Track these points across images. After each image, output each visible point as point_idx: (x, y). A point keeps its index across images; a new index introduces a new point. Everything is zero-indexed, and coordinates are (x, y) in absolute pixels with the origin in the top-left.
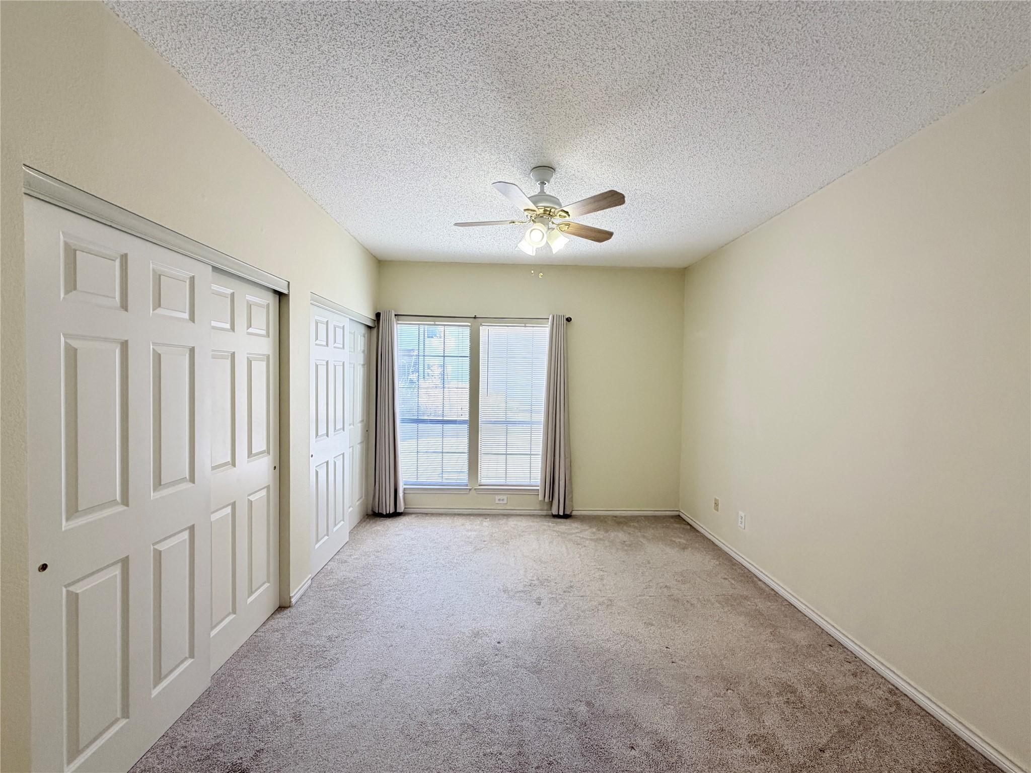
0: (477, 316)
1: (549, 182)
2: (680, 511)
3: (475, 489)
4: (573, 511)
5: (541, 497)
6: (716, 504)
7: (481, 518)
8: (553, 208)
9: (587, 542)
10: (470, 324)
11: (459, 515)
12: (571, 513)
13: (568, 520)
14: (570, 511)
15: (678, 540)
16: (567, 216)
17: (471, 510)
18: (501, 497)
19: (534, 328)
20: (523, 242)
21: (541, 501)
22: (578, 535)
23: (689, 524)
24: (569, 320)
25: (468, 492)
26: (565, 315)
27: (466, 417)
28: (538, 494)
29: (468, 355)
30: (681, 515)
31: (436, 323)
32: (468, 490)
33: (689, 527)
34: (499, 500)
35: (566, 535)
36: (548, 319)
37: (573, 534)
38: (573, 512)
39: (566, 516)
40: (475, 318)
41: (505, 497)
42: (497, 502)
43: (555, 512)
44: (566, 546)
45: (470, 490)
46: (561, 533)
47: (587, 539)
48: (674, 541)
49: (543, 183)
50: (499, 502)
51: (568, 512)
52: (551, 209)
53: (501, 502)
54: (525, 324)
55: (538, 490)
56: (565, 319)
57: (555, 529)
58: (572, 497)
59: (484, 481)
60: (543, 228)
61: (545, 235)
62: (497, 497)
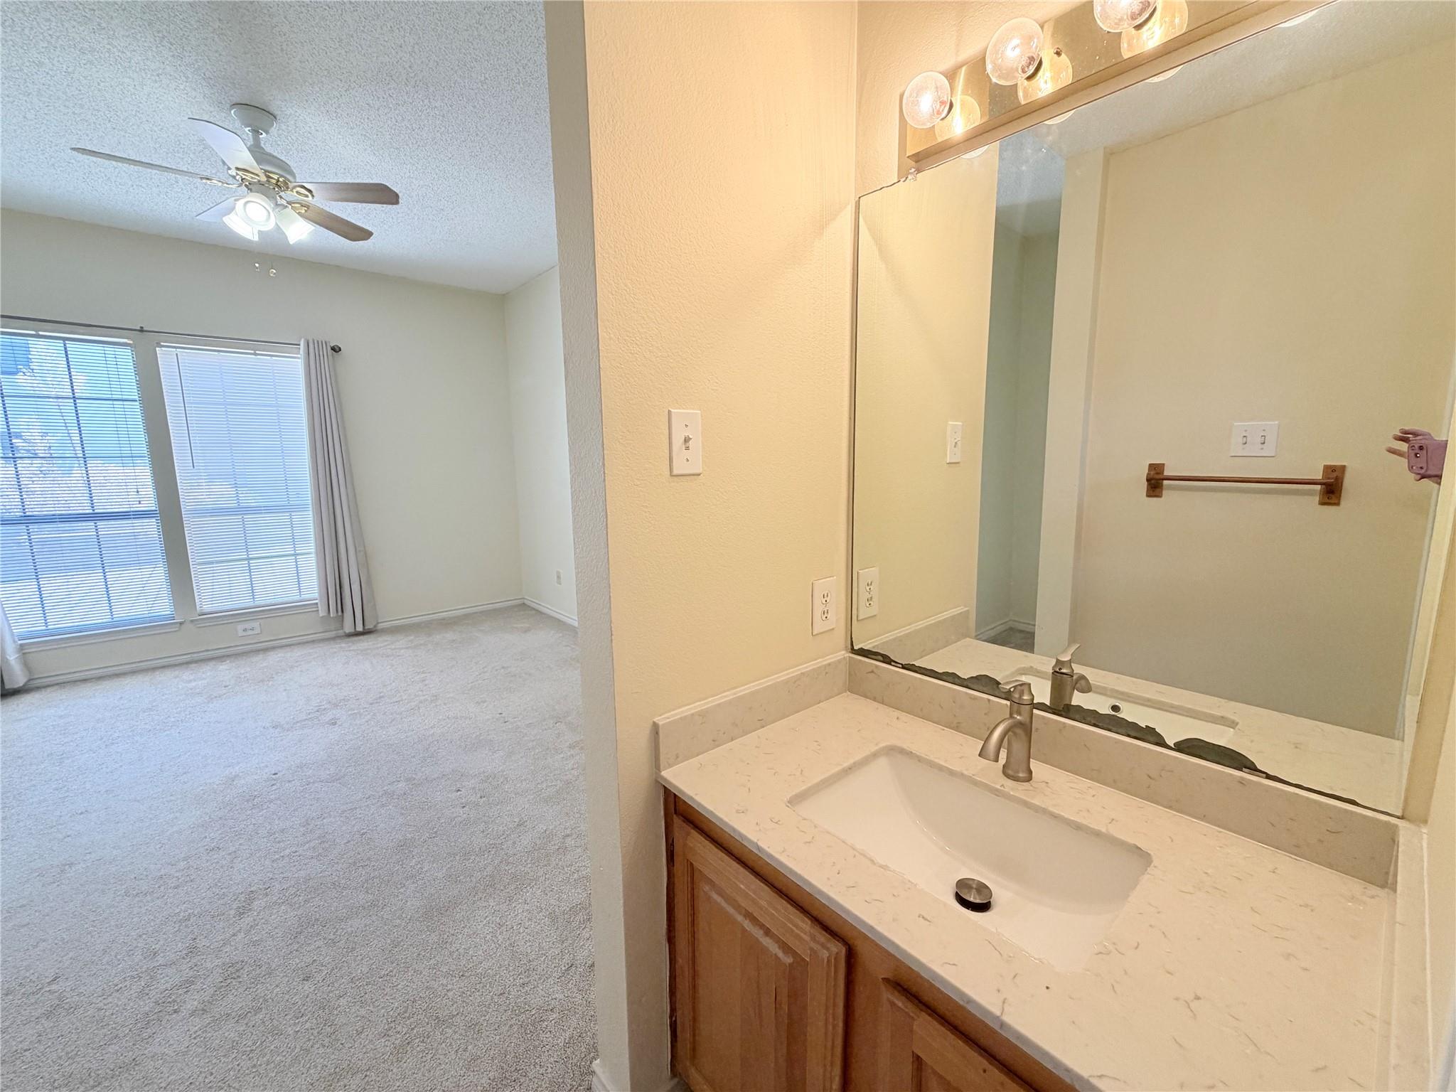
0: (145, 329)
1: (267, 132)
2: (524, 598)
3: (192, 621)
4: (378, 623)
5: (322, 613)
6: (559, 577)
7: (212, 664)
8: (282, 176)
9: (402, 651)
10: (131, 342)
11: (164, 667)
12: (375, 626)
13: (371, 637)
14: (374, 624)
15: (519, 626)
16: (310, 195)
17: (189, 656)
18: (247, 625)
19: (274, 358)
20: (232, 216)
21: (322, 617)
22: (389, 647)
23: (534, 609)
24: (336, 350)
25: (177, 629)
26: (327, 340)
27: (150, 503)
28: (318, 611)
29: (136, 398)
30: (526, 602)
31: (41, 333)
32: (178, 625)
33: (534, 612)
34: (245, 630)
35: (369, 651)
36: (299, 345)
37: (381, 647)
38: (380, 625)
39: (366, 632)
40: (142, 330)
41: (256, 624)
42: (241, 633)
43: (348, 628)
44: (372, 663)
45: (181, 623)
46: (362, 651)
47: (402, 648)
48: (516, 628)
49: (256, 132)
50: (245, 634)
51: (369, 626)
52: (278, 178)
53: (250, 632)
54: (255, 351)
55: (317, 604)
56: (329, 349)
57: (352, 648)
58: (375, 605)
59: (207, 607)
60: (268, 205)
61: (272, 213)
62: (240, 627)
